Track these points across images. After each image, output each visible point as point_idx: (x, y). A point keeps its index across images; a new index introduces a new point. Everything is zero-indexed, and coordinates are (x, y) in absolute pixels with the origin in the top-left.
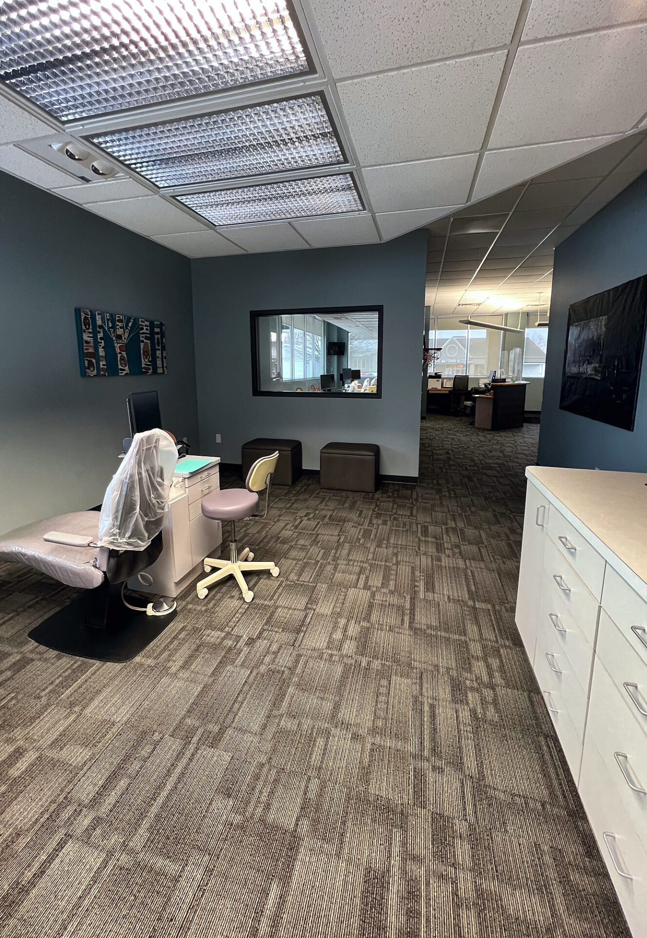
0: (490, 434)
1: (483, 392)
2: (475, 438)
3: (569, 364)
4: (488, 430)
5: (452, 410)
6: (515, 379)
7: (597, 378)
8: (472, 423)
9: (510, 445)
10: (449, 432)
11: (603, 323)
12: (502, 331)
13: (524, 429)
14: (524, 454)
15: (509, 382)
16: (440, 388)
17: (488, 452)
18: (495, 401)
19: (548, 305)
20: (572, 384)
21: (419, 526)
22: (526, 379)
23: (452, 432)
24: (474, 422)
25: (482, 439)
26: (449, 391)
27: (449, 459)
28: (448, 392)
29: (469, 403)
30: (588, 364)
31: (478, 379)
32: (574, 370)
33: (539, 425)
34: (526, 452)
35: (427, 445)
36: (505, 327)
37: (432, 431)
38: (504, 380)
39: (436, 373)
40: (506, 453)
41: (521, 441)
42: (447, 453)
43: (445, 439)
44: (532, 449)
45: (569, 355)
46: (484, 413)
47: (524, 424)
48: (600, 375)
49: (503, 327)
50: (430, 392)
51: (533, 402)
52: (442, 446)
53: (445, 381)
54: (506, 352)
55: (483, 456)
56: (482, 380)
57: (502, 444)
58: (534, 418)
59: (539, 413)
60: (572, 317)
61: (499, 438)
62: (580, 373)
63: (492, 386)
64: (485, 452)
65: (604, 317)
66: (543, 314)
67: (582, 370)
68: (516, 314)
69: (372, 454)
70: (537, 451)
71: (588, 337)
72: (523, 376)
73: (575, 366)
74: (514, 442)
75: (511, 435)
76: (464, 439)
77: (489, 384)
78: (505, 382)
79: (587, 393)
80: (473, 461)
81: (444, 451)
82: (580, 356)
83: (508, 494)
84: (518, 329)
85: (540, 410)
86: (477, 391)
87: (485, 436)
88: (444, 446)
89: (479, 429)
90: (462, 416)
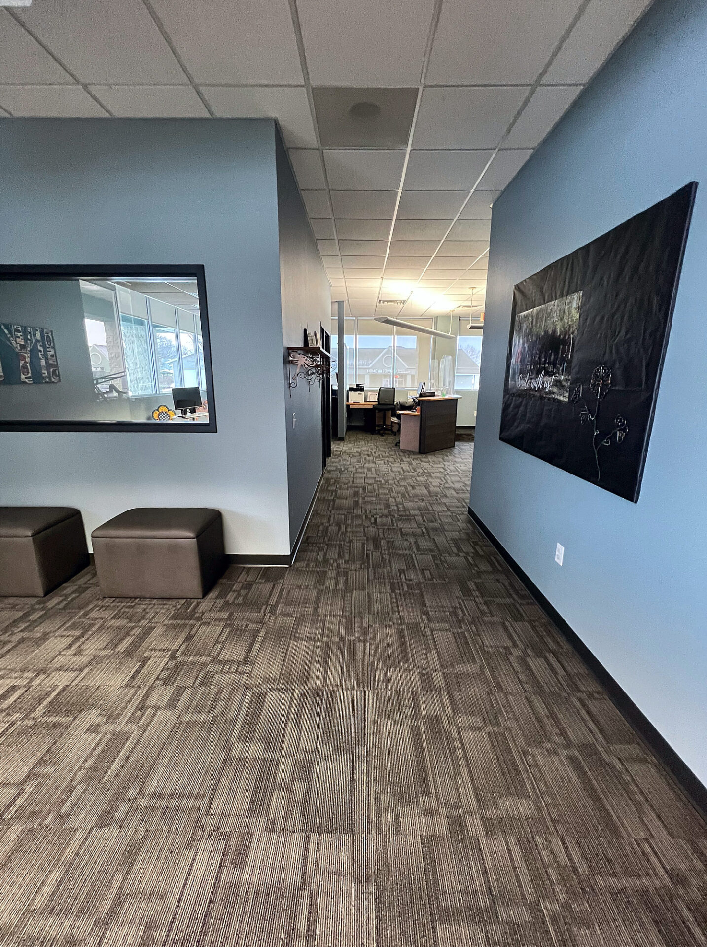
0: (416, 459)
1: (410, 408)
2: (397, 467)
3: (514, 374)
4: (414, 453)
5: (377, 428)
6: (445, 393)
7: (561, 398)
8: (398, 444)
9: (438, 475)
10: (368, 458)
11: (575, 305)
12: (433, 336)
13: (456, 450)
14: (454, 489)
15: (439, 396)
16: (362, 402)
17: (409, 488)
18: (422, 419)
19: (482, 308)
20: (518, 407)
21: (249, 694)
22: (457, 392)
23: (371, 458)
24: (399, 443)
25: (405, 466)
26: (374, 405)
27: (356, 503)
28: (372, 407)
29: (395, 419)
30: (545, 375)
31: (407, 392)
32: (522, 384)
33: (473, 444)
34: (457, 486)
35: (333, 481)
36: (435, 331)
37: (347, 457)
38: (433, 394)
39: (358, 385)
40: (432, 489)
41: (452, 468)
42: (356, 494)
43: (359, 470)
44: (464, 479)
45: (513, 360)
46: (409, 434)
47: (456, 443)
48: (567, 394)
49: (433, 330)
50: (351, 407)
51: (466, 416)
52: (353, 482)
53: (369, 394)
54: (436, 361)
55: (403, 496)
56: (411, 393)
57: (429, 475)
58: (466, 434)
59: (474, 428)
60: (519, 303)
61: (426, 465)
62: (531, 389)
63: (419, 401)
64: (406, 488)
65: (576, 296)
66: (476, 316)
67: (534, 385)
68: (447, 317)
69: (192, 535)
70: (469, 483)
71: (546, 332)
72: (455, 388)
73: (523, 378)
74: (442, 470)
75: (441, 460)
76: (383, 468)
77: (416, 397)
78: (434, 396)
79: (544, 421)
80: (387, 505)
81: (352, 491)
82: (532, 362)
83: (427, 573)
84: (449, 335)
85: (475, 425)
86: (403, 407)
87: (410, 463)
88: (356, 481)
89: (404, 451)
90: (388, 434)
